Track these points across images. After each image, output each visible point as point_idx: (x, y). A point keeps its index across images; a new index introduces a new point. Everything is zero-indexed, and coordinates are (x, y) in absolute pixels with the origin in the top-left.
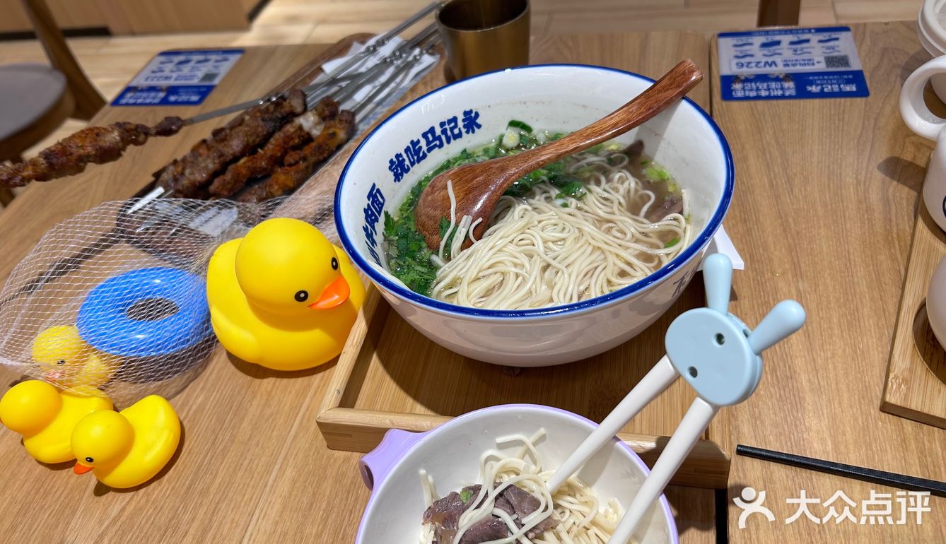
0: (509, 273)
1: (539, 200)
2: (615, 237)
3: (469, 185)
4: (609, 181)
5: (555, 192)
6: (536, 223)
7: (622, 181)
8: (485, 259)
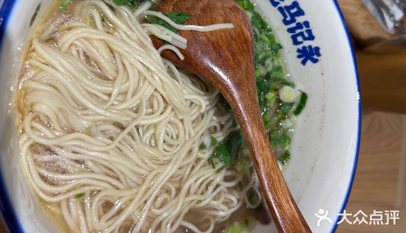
0: (112, 87)
1: (211, 120)
2: (157, 197)
3: (224, 48)
4: (230, 189)
5: (220, 137)
6: (181, 117)
7: (227, 203)
8: (133, 61)
